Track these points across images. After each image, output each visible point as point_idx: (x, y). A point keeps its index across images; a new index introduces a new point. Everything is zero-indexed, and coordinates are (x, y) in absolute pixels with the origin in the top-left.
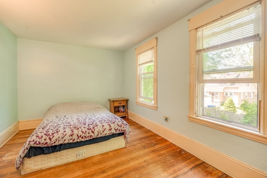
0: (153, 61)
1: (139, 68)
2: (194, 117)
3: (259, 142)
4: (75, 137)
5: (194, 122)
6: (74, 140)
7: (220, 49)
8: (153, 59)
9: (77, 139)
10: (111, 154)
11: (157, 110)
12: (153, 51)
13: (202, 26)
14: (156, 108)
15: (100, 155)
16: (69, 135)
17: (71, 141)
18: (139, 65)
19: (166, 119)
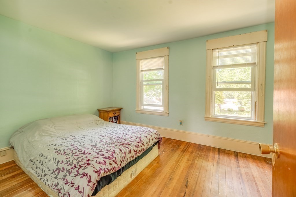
0: (164, 69)
1: (141, 74)
2: (210, 117)
3: (255, 126)
4: (133, 153)
5: (210, 121)
6: (133, 156)
7: (231, 68)
8: (164, 68)
9: (135, 155)
10: (155, 164)
11: (168, 116)
12: (163, 59)
13: (218, 48)
14: (168, 114)
15: (146, 168)
16: (128, 153)
17: (132, 159)
18: (141, 71)
19: (181, 123)
